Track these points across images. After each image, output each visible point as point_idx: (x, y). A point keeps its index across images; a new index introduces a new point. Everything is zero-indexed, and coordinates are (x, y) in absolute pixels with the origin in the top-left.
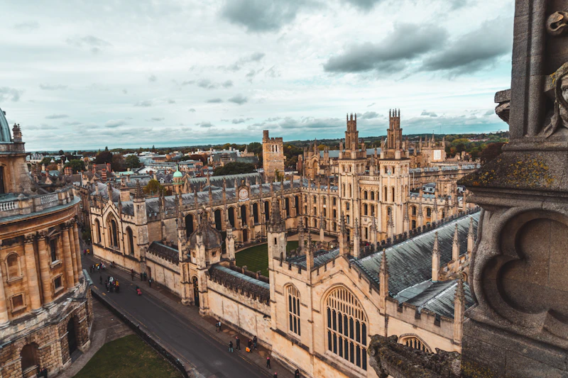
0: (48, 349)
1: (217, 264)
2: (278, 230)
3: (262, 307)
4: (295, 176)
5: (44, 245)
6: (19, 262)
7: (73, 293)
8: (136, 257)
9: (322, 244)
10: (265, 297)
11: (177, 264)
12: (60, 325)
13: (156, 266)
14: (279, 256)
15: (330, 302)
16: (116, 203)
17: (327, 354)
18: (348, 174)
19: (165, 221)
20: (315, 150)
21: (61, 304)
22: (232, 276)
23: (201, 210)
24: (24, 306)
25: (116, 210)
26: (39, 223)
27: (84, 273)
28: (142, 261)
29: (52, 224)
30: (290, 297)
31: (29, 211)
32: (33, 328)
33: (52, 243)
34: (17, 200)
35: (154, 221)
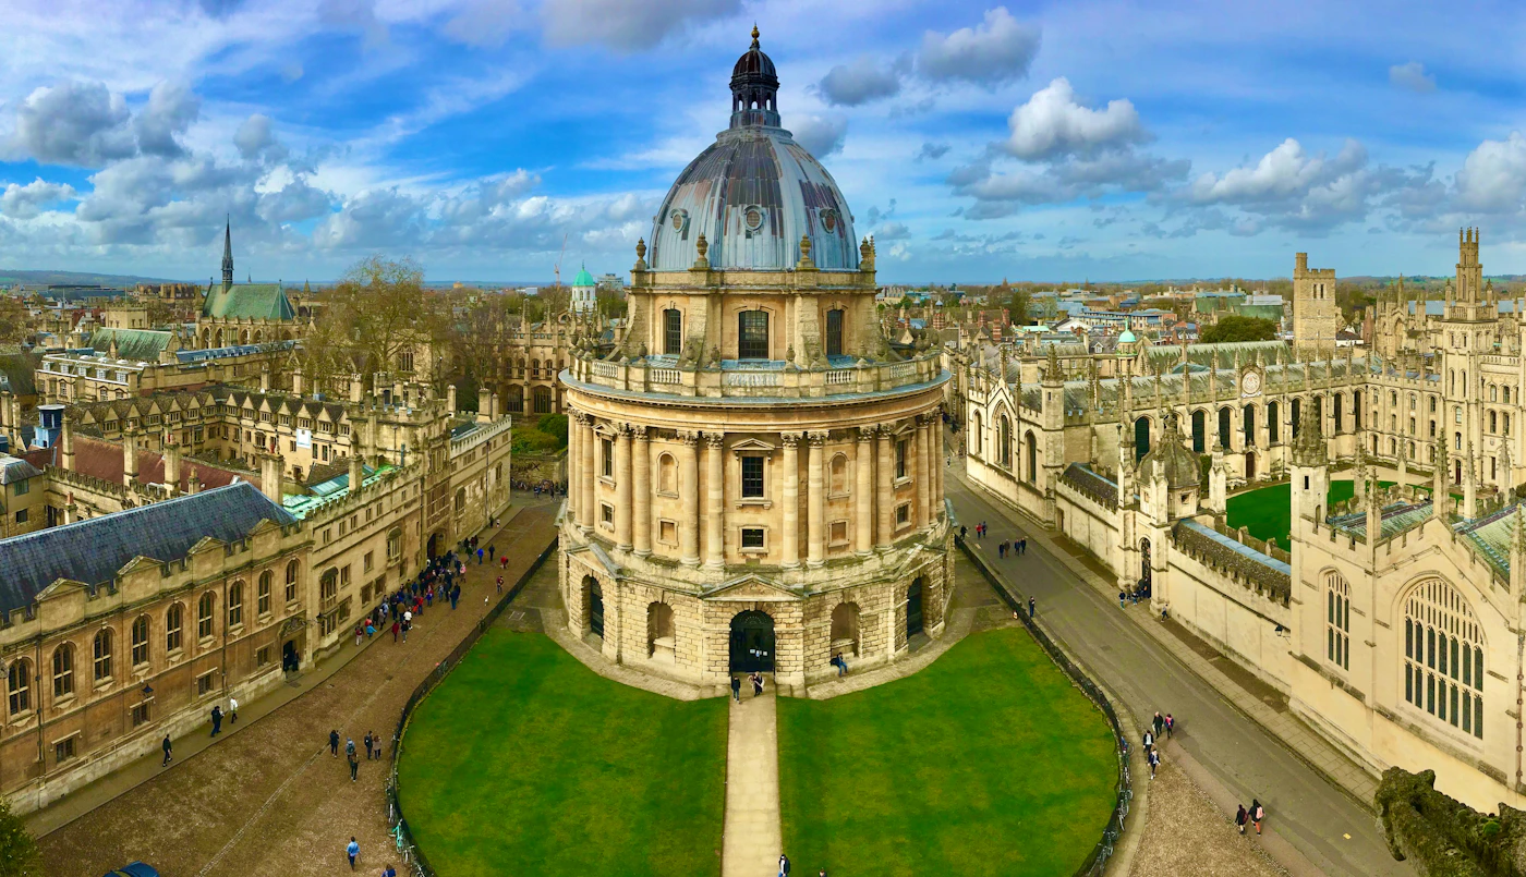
0: (874, 619)
1: (1190, 518)
2: (1313, 461)
3: (1275, 610)
4: (1356, 350)
5: (888, 448)
6: (847, 470)
7: (925, 536)
8: (1038, 488)
9: (1401, 492)
10: (1281, 591)
11: (1115, 511)
12: (899, 585)
13: (1075, 509)
14: (1312, 513)
15: (1413, 607)
16: (1013, 386)
17: (1402, 709)
18: (1461, 351)
19: (1098, 427)
20: (1400, 299)
21: (903, 551)
22: (1217, 545)
23: (1165, 410)
24: (846, 542)
25: (1011, 399)
26: (883, 411)
27: (946, 505)
28: (1048, 498)
29: (903, 414)
30: (1331, 594)
31: (871, 388)
32: (855, 580)
33: (901, 447)
34: (856, 369)
35: (1076, 426)
